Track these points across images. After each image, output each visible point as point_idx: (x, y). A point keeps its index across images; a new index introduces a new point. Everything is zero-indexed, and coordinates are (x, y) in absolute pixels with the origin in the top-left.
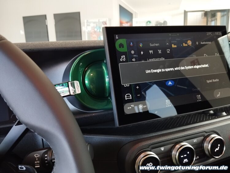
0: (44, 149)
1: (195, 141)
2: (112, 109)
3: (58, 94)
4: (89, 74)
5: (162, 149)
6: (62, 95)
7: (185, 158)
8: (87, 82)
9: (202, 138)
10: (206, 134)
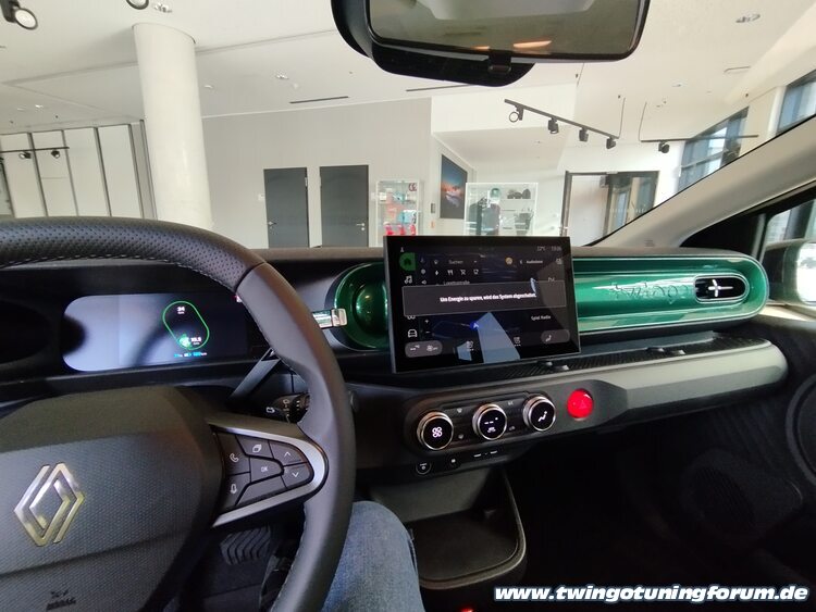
0: (293, 393)
1: (510, 403)
2: (388, 349)
3: (316, 324)
4: (363, 297)
5: (460, 410)
6: (321, 326)
7: (490, 425)
8: (358, 307)
9: (523, 400)
10: (529, 396)
